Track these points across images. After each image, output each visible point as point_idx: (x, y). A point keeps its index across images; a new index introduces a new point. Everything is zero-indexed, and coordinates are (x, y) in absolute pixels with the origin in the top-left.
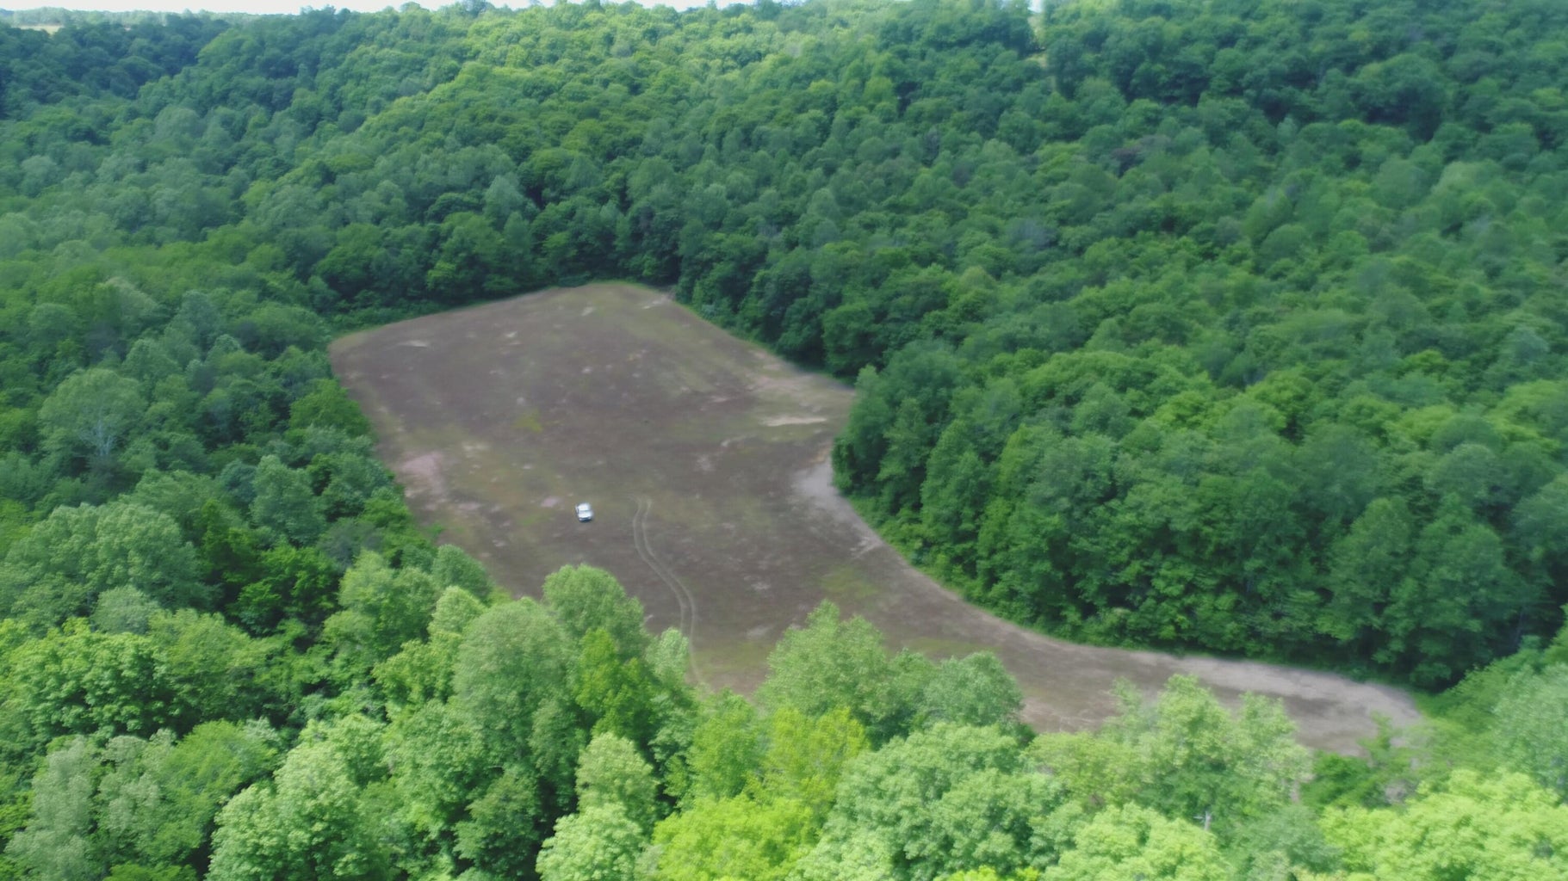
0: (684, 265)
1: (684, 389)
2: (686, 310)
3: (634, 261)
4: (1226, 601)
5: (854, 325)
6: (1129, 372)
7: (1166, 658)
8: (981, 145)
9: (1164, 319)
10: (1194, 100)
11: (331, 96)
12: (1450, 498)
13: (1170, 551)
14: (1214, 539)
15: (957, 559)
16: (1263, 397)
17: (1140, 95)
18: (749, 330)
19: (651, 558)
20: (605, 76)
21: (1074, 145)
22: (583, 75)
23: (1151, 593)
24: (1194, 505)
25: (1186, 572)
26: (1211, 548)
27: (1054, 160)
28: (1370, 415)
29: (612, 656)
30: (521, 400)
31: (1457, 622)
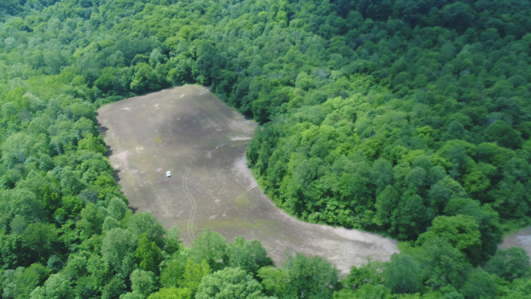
0: (213, 80)
1: (208, 126)
2: (214, 95)
3: (198, 78)
4: (347, 212)
5: (260, 107)
6: (331, 134)
7: (330, 228)
8: (312, 37)
10: (386, 20)
11: (103, 16)
12: (411, 184)
13: (332, 196)
14: (343, 194)
15: (275, 194)
16: (369, 144)
17: (368, 17)
18: (232, 103)
19: (186, 190)
20: (193, 8)
21: (343, 37)
23: (326, 208)
24: (338, 183)
26: (343, 197)
27: (335, 43)
28: (399, 152)
31: (407, 223)
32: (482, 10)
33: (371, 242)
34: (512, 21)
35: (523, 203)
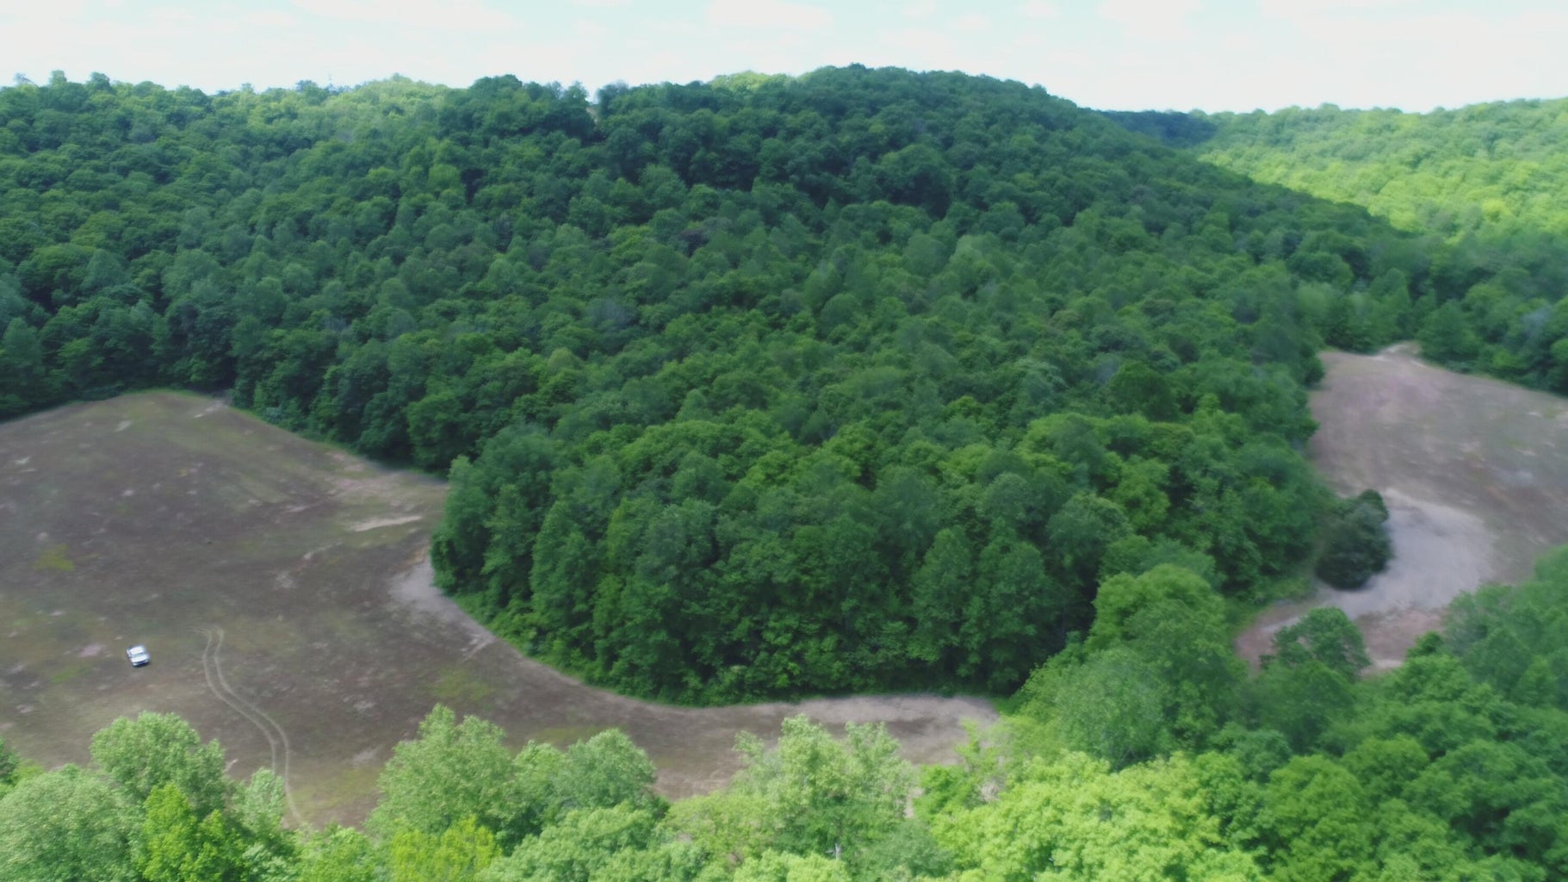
0: (239, 366)
1: (253, 501)
3: (179, 366)
4: (829, 642)
5: (441, 416)
6: (718, 439)
7: (783, 706)
8: (555, 231)
9: (744, 385)
10: (747, 186)
12: (998, 522)
13: (775, 602)
14: (813, 586)
15: (574, 643)
16: (838, 450)
17: (699, 181)
18: (324, 431)
19: (228, 695)
20: (123, 163)
21: (644, 228)
22: (94, 162)
23: (763, 646)
24: (791, 557)
25: (791, 621)
26: (811, 595)
27: (626, 243)
28: (925, 458)
29: (187, 813)
30: (43, 536)
31: (1017, 629)
32: (969, 166)
33: (919, 716)
34: (1041, 188)
35: (1249, 544)
